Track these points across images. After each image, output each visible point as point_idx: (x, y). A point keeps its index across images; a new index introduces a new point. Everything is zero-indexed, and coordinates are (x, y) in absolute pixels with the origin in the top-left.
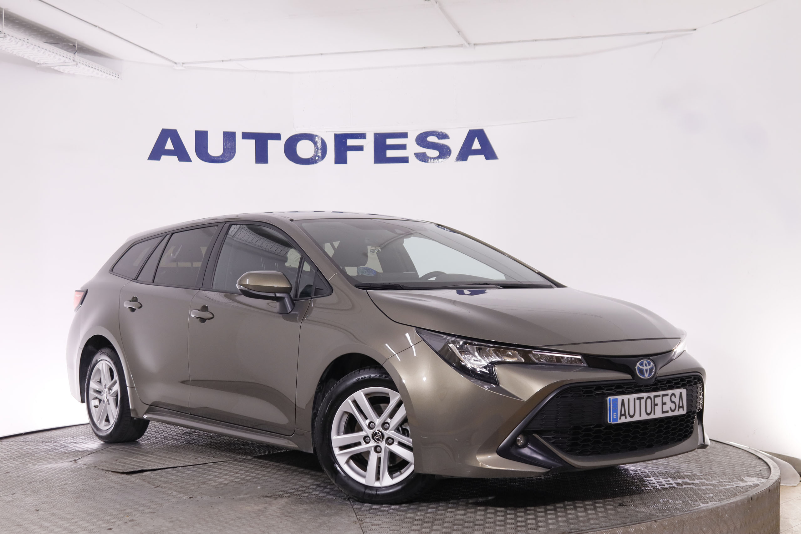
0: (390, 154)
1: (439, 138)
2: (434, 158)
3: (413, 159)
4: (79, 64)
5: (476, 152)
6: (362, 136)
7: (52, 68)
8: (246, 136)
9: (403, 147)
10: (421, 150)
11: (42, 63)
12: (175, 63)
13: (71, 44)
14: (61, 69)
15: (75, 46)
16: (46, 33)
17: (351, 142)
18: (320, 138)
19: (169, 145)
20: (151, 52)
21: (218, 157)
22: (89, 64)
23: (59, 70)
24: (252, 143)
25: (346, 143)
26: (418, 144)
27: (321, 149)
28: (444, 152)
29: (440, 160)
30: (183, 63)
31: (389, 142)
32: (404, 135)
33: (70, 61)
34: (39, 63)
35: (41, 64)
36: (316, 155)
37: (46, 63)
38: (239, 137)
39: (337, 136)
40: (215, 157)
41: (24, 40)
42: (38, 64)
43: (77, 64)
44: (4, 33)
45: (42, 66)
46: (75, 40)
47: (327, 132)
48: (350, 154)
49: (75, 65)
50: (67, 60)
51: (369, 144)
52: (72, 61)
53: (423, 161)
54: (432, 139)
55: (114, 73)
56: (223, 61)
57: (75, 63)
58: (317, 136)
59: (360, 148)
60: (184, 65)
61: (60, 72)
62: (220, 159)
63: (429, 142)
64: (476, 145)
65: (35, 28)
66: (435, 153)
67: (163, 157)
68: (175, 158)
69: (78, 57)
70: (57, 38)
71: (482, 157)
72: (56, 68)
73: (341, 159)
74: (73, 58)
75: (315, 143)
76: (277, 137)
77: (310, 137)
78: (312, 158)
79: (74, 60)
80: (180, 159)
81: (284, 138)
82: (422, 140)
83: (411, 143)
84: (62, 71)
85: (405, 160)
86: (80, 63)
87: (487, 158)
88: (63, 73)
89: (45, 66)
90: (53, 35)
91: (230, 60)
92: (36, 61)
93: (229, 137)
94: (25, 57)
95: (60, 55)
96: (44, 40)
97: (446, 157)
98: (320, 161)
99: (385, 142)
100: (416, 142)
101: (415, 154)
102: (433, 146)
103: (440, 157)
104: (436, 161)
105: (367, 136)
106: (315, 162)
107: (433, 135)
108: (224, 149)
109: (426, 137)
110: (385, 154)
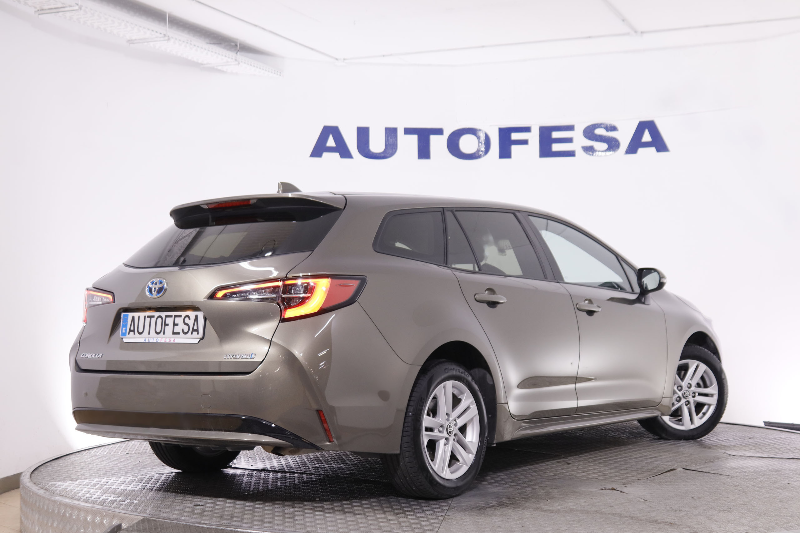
0: (556, 147)
1: (608, 131)
2: (603, 151)
3: (580, 152)
4: (241, 64)
5: (647, 145)
6: (527, 130)
7: (216, 67)
8: (408, 131)
9: (569, 140)
10: (589, 143)
12: (337, 59)
13: (233, 44)
14: (225, 69)
15: (237, 46)
16: (209, 34)
17: (515, 136)
18: (484, 133)
19: (331, 142)
20: (312, 49)
21: (380, 153)
22: (251, 62)
23: (223, 70)
24: (414, 138)
25: (510, 137)
26: (586, 137)
27: (485, 143)
28: (613, 144)
29: (609, 153)
30: (344, 59)
31: (555, 135)
32: (570, 128)
33: (232, 60)
34: (202, 63)
35: (204, 64)
36: (478, 151)
37: (210, 63)
38: (400, 132)
39: (501, 130)
40: (377, 154)
41: (187, 42)
43: (239, 64)
44: (168, 36)
45: (206, 66)
46: (238, 39)
47: (491, 126)
48: (514, 148)
50: (230, 60)
51: (534, 138)
53: (590, 155)
54: (599, 132)
55: (277, 72)
56: (384, 56)
57: (237, 63)
58: (480, 130)
59: (525, 142)
60: (346, 61)
61: (224, 72)
62: (382, 155)
63: (596, 135)
64: (647, 137)
65: (198, 30)
66: (605, 146)
67: (325, 154)
68: (337, 155)
69: (241, 56)
70: (221, 38)
71: (653, 149)
72: (219, 68)
73: (505, 153)
74: (235, 57)
75: (478, 138)
76: (439, 132)
77: (473, 131)
78: (474, 154)
79: (236, 60)
80: (342, 156)
81: (447, 133)
82: (589, 133)
83: (578, 136)
85: (571, 154)
86: (242, 62)
87: (658, 150)
88: (227, 72)
89: (209, 66)
90: (216, 36)
91: (391, 55)
92: (200, 61)
93: (391, 133)
94: (190, 58)
95: (222, 55)
96: (208, 41)
97: (614, 150)
98: (484, 156)
99: (550, 135)
100: (584, 135)
101: (582, 147)
102: (601, 139)
103: (609, 149)
104: (603, 154)
105: (532, 130)
106: (479, 157)
107: (601, 127)
108: (386, 145)
109: (594, 129)
110: (550, 148)
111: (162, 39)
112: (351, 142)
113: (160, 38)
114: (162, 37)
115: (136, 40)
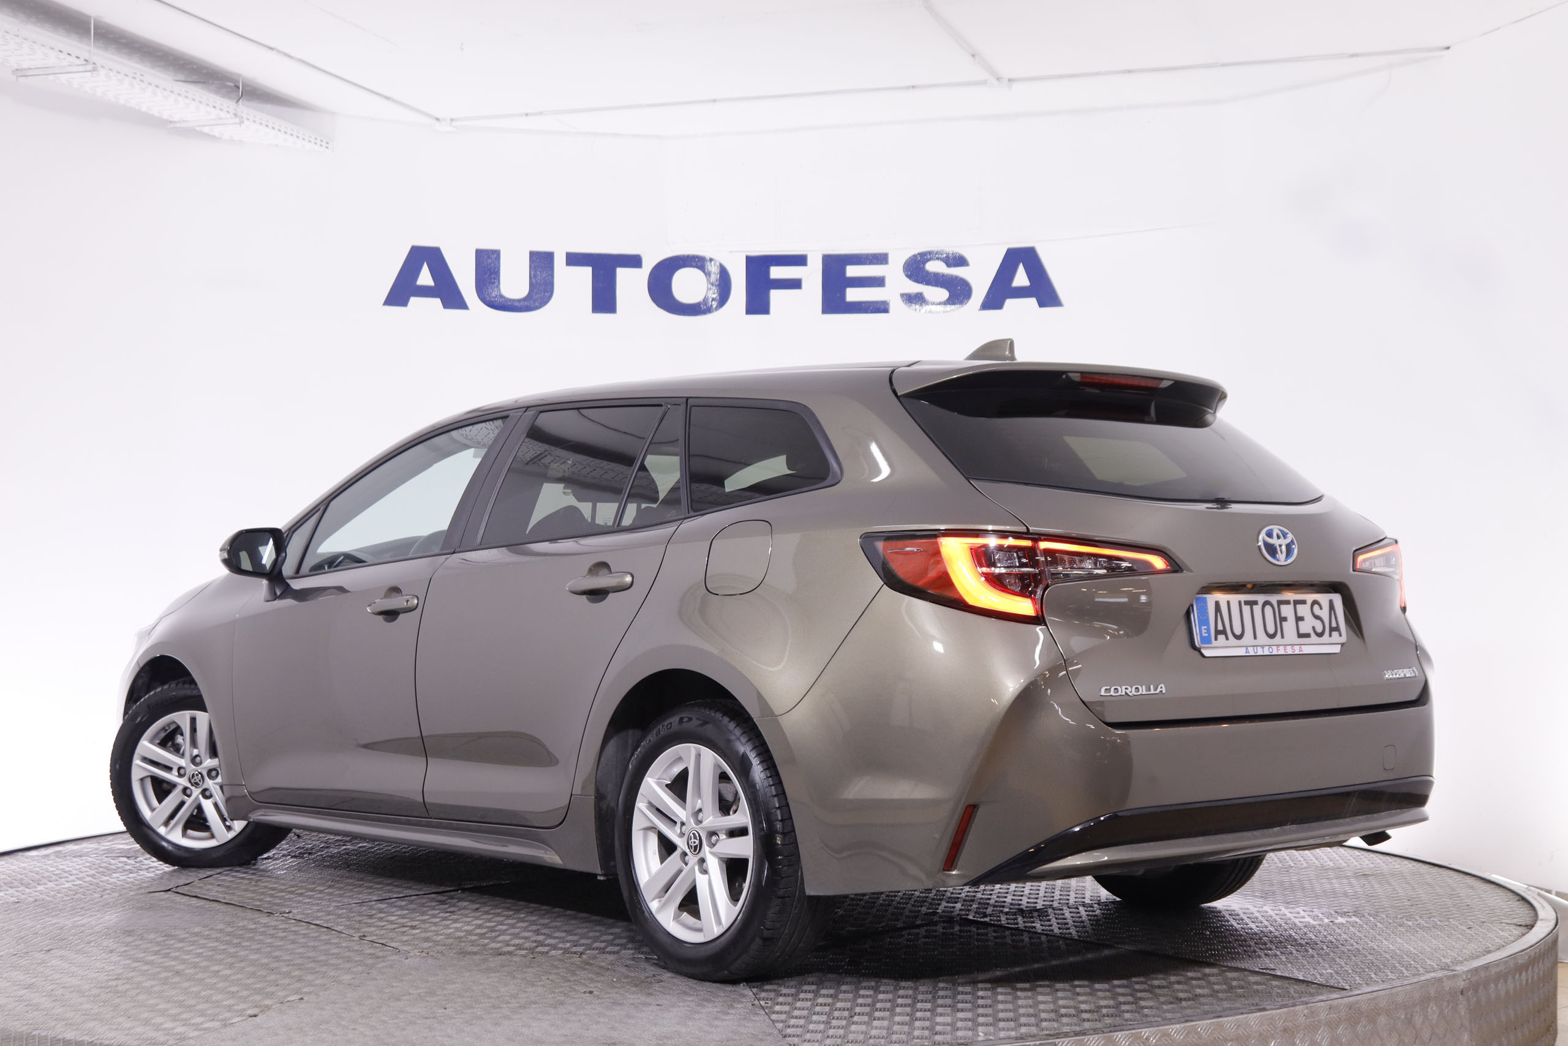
0: (853, 295)
1: (949, 265)
2: (940, 304)
3: (897, 305)
4: (246, 122)
5: (1021, 293)
6: (799, 260)
7: (198, 129)
8: (574, 259)
9: (878, 282)
10: (914, 288)
11: (176, 120)
12: (438, 119)
13: (230, 84)
14: (216, 131)
15: (239, 88)
16: (181, 62)
17: (777, 272)
18: (718, 264)
19: (425, 278)
20: (386, 98)
21: (519, 301)
22: (267, 121)
23: (211, 134)
24: (585, 273)
25: (768, 273)
26: (907, 276)
27: (719, 285)
28: (959, 292)
29: (949, 308)
30: (452, 120)
31: (852, 271)
32: (880, 259)
33: (228, 116)
34: (171, 119)
35: (175, 122)
37: (185, 119)
38: (560, 261)
39: (749, 259)
40: (514, 300)
41: (134, 75)
42: (171, 122)
43: (242, 122)
44: (94, 63)
45: (178, 125)
46: (240, 75)
47: (731, 252)
48: (775, 295)
49: (236, 123)
50: (223, 115)
51: (812, 275)
52: (233, 116)
53: (917, 309)
54: (935, 267)
55: (319, 140)
56: (527, 115)
57: (237, 120)
58: (711, 260)
59: (795, 284)
60: (454, 123)
61: (214, 137)
62: (526, 303)
63: (927, 272)
64: (1021, 279)
65: (160, 54)
66: (943, 294)
67: (414, 301)
68: (436, 302)
69: (245, 109)
70: (205, 71)
71: (1033, 301)
72: (206, 130)
73: (757, 304)
74: (235, 109)
75: (708, 274)
76: (634, 261)
77: (698, 262)
78: (700, 304)
79: (235, 115)
80: (447, 305)
81: (648, 264)
82: (915, 269)
83: (894, 274)
84: (217, 135)
85: (881, 308)
86: (248, 119)
87: (1042, 304)
88: (220, 138)
89: (183, 125)
90: (195, 67)
91: (541, 113)
92: (165, 116)
93: (541, 262)
94: (144, 109)
95: (208, 105)
96: (181, 77)
97: (961, 303)
98: (717, 308)
99: (844, 271)
100: (904, 272)
101: (902, 295)
102: (937, 280)
103: (951, 301)
104: (940, 308)
105: (809, 261)
106: (708, 310)
107: (938, 259)
108: (532, 285)
109: (925, 262)
110: (843, 295)
111: (81, 68)
112: (465, 278)
113: (78, 65)
114: (82, 65)
115: (30, 69)
